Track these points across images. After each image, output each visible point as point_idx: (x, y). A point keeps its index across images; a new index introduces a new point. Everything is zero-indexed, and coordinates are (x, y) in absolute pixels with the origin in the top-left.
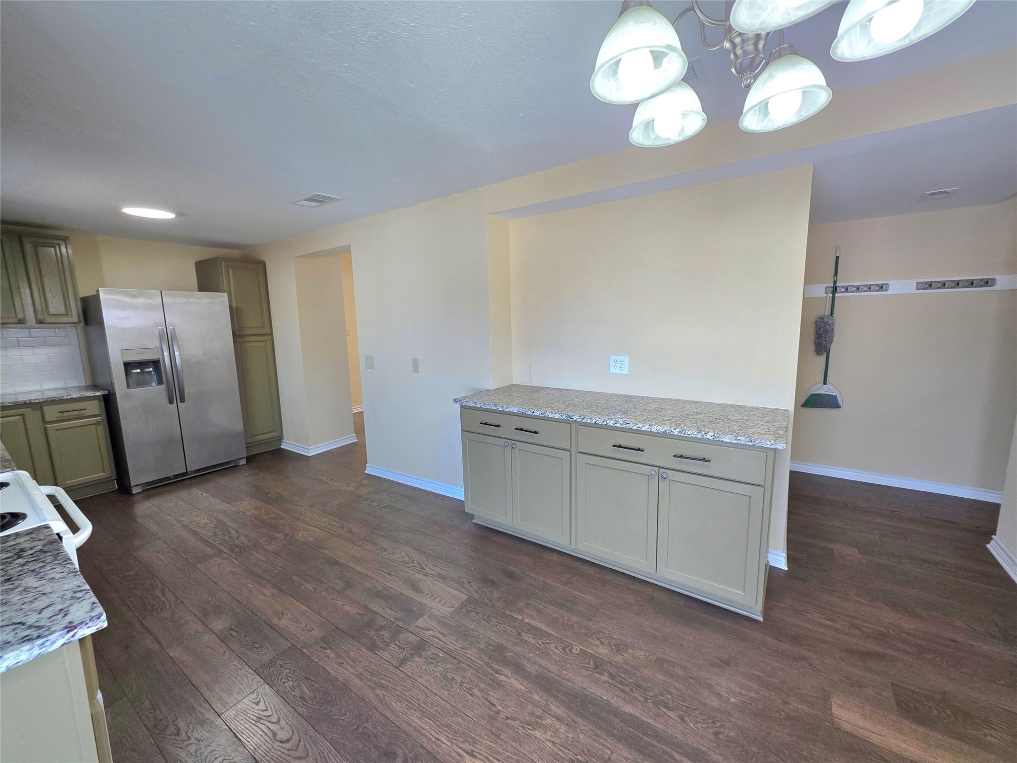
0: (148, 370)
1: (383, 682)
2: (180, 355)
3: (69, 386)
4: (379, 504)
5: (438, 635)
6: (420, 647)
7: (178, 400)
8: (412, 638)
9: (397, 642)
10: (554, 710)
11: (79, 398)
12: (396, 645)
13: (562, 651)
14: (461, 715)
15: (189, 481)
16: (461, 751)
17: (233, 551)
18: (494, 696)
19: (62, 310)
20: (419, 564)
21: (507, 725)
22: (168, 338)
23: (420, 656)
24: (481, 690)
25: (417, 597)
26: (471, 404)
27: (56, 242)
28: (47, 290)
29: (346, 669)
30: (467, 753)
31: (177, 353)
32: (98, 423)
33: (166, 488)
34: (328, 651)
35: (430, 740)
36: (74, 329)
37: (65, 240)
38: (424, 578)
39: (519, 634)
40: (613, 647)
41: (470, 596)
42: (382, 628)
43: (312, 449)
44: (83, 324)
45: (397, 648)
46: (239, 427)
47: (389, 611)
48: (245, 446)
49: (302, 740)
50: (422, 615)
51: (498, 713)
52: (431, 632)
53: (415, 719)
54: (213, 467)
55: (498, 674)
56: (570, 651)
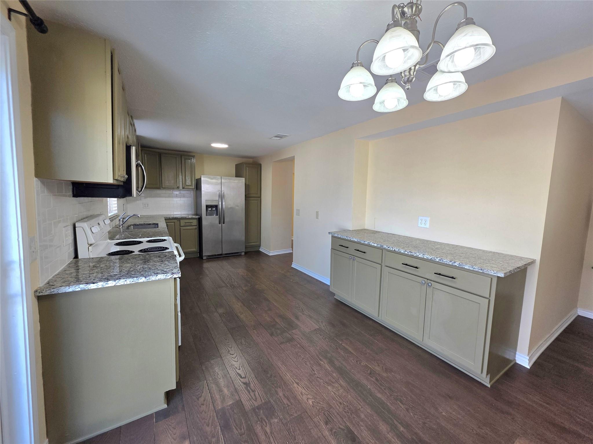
0: (214, 209)
1: (272, 347)
2: (225, 204)
3: (189, 213)
4: (293, 281)
5: (300, 338)
6: (291, 340)
7: (222, 223)
8: (288, 336)
9: (282, 336)
10: (341, 382)
11: (191, 218)
12: (281, 336)
13: (355, 362)
14: (298, 369)
15: (222, 258)
16: (293, 381)
17: (231, 286)
18: (315, 368)
19: (190, 184)
20: (302, 309)
21: (317, 380)
22: (222, 196)
23: (289, 343)
24: (310, 364)
25: (296, 321)
26: (336, 235)
27: (191, 158)
28: (186, 176)
29: (259, 339)
30: (296, 382)
31: (224, 203)
32: (195, 229)
33: (214, 259)
34: (255, 331)
35: (283, 373)
36: (193, 191)
37: (194, 157)
38: (302, 315)
39: (337, 349)
40: (384, 369)
41: (320, 328)
42: (278, 329)
43: (271, 252)
44: (195, 189)
45: (281, 338)
46: (243, 238)
47: (282, 323)
48: (244, 247)
49: (237, 356)
50: (295, 329)
51: (315, 374)
52: (297, 336)
53: (279, 364)
54: (232, 253)
55: (321, 361)
56: (360, 363)
